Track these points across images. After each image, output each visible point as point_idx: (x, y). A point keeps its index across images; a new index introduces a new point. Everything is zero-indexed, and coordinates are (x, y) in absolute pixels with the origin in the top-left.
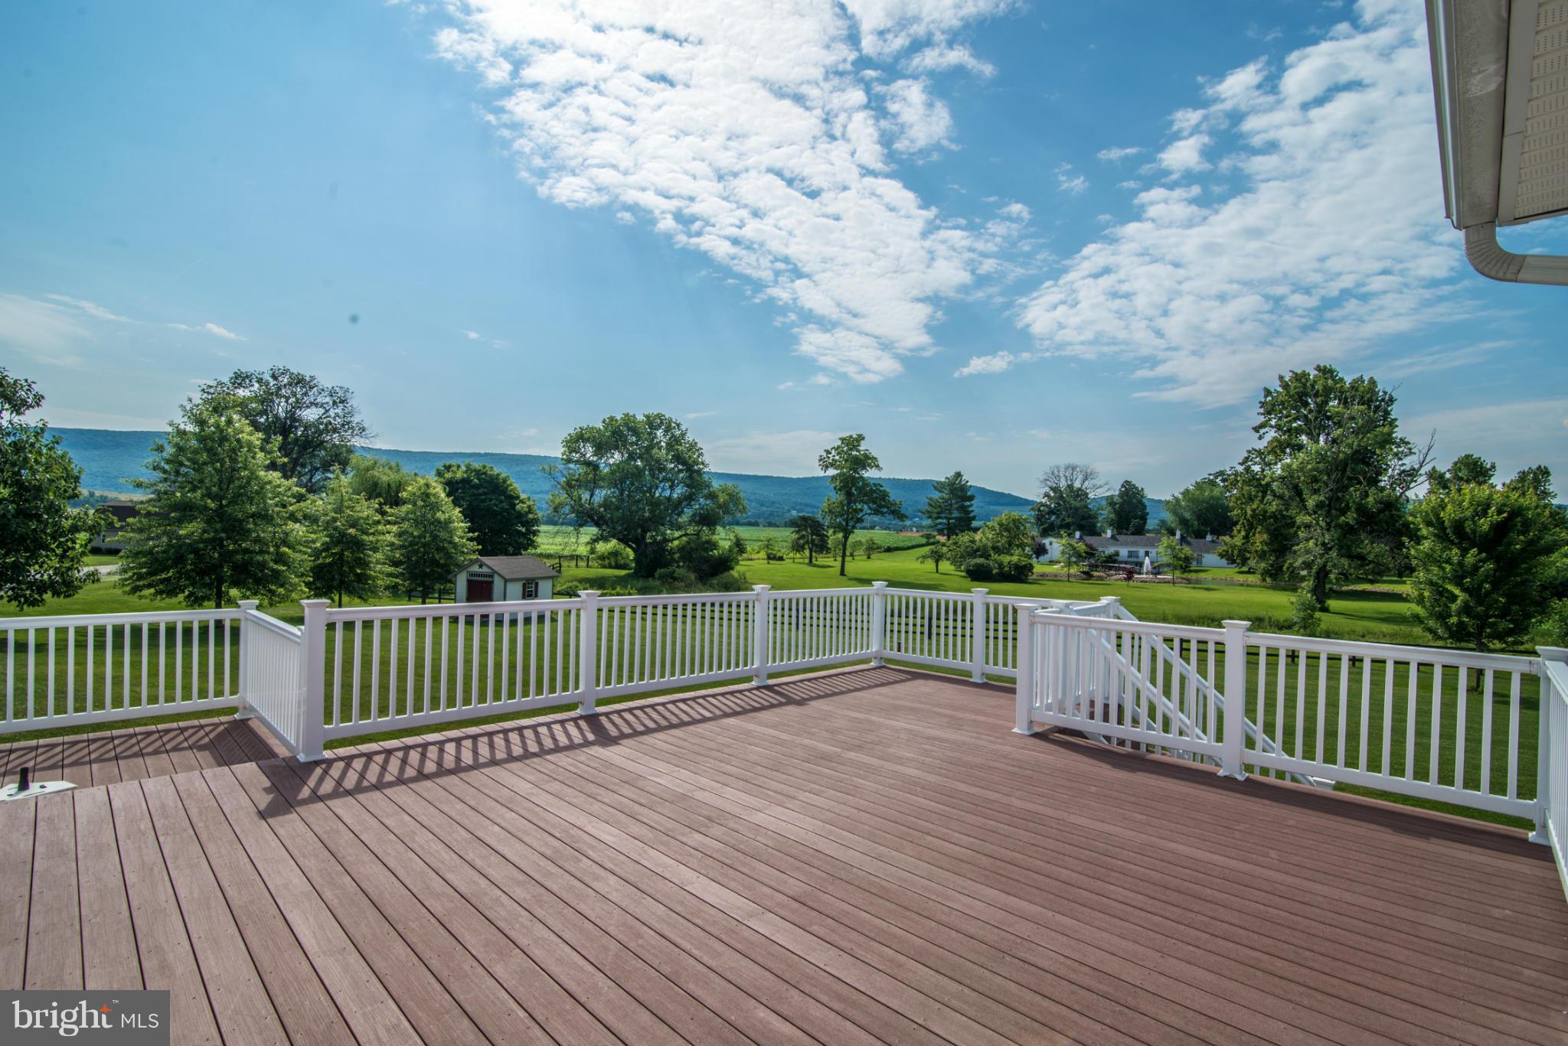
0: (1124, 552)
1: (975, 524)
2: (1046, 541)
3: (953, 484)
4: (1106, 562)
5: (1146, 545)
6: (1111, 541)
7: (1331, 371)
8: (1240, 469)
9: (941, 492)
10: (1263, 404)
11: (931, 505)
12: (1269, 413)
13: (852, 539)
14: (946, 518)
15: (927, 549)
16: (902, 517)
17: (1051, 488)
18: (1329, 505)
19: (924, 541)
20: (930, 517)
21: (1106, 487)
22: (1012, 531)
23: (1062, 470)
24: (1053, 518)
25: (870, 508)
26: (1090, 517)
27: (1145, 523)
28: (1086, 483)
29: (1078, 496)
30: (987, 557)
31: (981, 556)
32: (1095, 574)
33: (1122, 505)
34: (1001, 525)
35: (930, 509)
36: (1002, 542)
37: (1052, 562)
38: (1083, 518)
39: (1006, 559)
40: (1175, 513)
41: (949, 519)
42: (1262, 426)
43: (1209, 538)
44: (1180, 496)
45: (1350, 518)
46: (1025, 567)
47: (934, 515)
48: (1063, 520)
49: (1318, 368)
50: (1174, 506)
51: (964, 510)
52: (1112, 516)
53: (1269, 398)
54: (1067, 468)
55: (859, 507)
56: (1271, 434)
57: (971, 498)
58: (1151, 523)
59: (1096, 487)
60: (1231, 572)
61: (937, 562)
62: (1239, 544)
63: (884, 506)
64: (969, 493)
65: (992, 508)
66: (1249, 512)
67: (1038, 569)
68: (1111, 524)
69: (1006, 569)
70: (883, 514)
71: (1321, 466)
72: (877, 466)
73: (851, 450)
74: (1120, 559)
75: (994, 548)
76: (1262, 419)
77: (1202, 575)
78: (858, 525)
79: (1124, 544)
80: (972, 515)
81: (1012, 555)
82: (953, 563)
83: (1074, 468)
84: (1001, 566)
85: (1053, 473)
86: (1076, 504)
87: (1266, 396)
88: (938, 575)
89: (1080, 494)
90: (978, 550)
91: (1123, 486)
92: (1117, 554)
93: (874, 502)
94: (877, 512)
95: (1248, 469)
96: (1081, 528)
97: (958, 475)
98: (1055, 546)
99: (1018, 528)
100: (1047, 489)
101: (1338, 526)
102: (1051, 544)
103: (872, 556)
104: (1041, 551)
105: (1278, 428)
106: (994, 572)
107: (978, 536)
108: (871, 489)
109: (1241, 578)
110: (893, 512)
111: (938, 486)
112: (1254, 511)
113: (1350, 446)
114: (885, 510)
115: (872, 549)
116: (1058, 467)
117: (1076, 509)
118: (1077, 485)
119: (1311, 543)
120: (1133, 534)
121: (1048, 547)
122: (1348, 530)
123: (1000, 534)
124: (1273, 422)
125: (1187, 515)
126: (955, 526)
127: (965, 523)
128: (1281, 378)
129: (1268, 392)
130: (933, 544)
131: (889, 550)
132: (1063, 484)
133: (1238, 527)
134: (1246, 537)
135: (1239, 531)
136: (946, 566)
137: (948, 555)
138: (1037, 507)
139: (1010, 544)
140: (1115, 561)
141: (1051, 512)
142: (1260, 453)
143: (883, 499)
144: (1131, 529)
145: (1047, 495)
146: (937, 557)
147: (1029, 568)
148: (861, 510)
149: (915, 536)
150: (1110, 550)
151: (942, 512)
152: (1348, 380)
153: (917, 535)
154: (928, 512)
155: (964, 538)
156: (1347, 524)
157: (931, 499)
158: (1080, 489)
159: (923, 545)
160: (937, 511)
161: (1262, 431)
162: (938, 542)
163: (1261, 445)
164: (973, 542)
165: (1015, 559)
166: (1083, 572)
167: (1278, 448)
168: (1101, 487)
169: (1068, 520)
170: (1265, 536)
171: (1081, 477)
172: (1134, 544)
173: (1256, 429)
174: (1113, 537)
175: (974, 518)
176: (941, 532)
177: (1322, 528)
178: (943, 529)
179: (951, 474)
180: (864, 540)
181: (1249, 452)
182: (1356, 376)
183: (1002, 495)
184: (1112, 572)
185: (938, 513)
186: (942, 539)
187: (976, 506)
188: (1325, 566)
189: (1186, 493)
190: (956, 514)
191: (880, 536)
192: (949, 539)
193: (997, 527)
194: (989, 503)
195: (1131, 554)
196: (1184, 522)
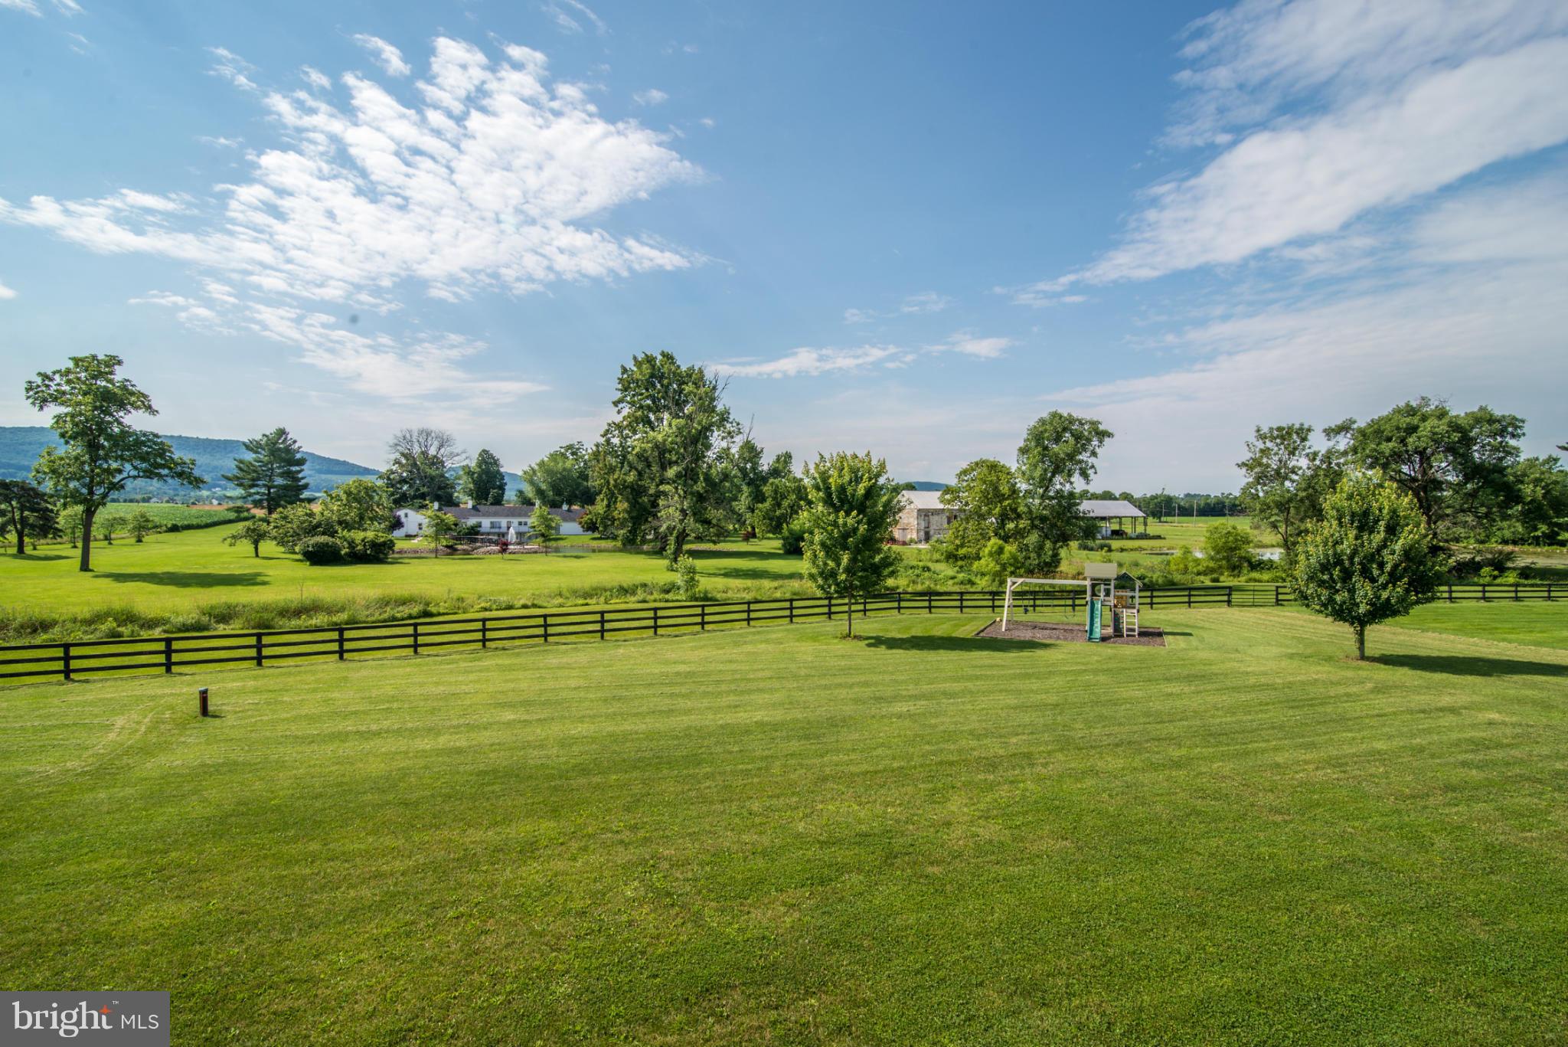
0: (486, 523)
1: (305, 494)
2: (401, 513)
3: (275, 444)
4: (469, 533)
5: (507, 516)
6: (473, 512)
7: (672, 358)
8: (602, 440)
9: (256, 452)
10: (621, 380)
11: (241, 469)
12: (626, 390)
13: (102, 515)
14: (264, 485)
15: (240, 526)
16: (197, 482)
17: (403, 454)
18: (685, 475)
19: (232, 515)
20: (240, 485)
21: (464, 456)
22: (361, 500)
23: (415, 434)
24: (405, 487)
25: (135, 468)
26: (446, 486)
27: (503, 494)
28: (442, 450)
29: (433, 464)
30: (333, 534)
31: (324, 533)
32: (459, 547)
33: (480, 476)
34: (349, 493)
35: (240, 474)
36: (352, 515)
37: (409, 537)
38: (440, 488)
39: (358, 536)
40: (532, 483)
41: (269, 488)
42: (620, 401)
43: (565, 507)
44: (536, 468)
45: (700, 486)
46: (384, 544)
47: (246, 482)
48: (418, 489)
49: (663, 354)
50: (530, 477)
51: (292, 476)
52: (471, 486)
53: (625, 376)
54: (421, 432)
55: (114, 465)
56: (627, 410)
57: (301, 462)
58: (510, 495)
59: (452, 455)
60: (587, 538)
61: (256, 543)
62: (601, 512)
63: (163, 466)
64: (298, 456)
65: (323, 476)
66: (612, 482)
67: (399, 545)
68: (470, 494)
69: (359, 548)
70: (160, 476)
71: (678, 440)
72: (149, 408)
73: (95, 377)
74: (482, 530)
75: (340, 523)
76: (619, 395)
77: (561, 543)
78: (114, 494)
79: (487, 515)
80: (302, 482)
81: (365, 530)
82: (282, 542)
83: (428, 434)
84: (352, 544)
85: (404, 438)
86: (432, 472)
87: (623, 374)
88: (258, 561)
89: (436, 462)
90: (319, 525)
91: (480, 455)
92: (479, 525)
93: (143, 459)
94: (149, 474)
95: (608, 441)
96: (438, 498)
97: (282, 432)
98: (414, 519)
99: (371, 498)
100: (398, 455)
101: (692, 494)
102: (406, 515)
103: (145, 539)
104: (397, 524)
105: (632, 404)
106: (343, 552)
107: (317, 508)
108: (137, 439)
109: (595, 544)
110: (180, 475)
111: (252, 447)
112: (615, 480)
113: (699, 423)
114: (165, 472)
115: (143, 528)
116: (410, 432)
117: (432, 478)
118: (432, 451)
119: (671, 510)
120: (492, 504)
121: (403, 519)
122: (701, 498)
123: (348, 505)
124: (628, 398)
125: (544, 487)
126: (279, 497)
127: (293, 492)
128: (635, 358)
129: (625, 370)
130: (246, 519)
131: (174, 529)
132: (416, 450)
133: (602, 496)
134: (608, 506)
135: (602, 500)
136: (268, 547)
137: (274, 533)
138: (387, 476)
139: (362, 518)
140: (478, 533)
141: (403, 481)
142: (619, 427)
143: (162, 455)
144: (490, 499)
145: (397, 462)
146: (257, 537)
147: (389, 545)
148: (120, 471)
149: (217, 509)
150: (472, 521)
151: (259, 479)
152: (684, 368)
153: (220, 508)
154: (238, 478)
155: (296, 512)
156: (698, 492)
157: (241, 462)
158: (435, 456)
159: (230, 522)
160: (247, 477)
161: (620, 406)
162: (254, 517)
163: (618, 419)
164: (311, 515)
165: (370, 535)
166: (447, 547)
167: (633, 423)
168: (458, 455)
169: (425, 490)
170: (626, 505)
171: (436, 444)
172: (495, 514)
173: (616, 404)
174: (474, 508)
175: (306, 487)
176: (257, 504)
177: (680, 496)
178: (261, 501)
179: (271, 430)
180: (129, 517)
181: (609, 425)
182: (690, 365)
183: (337, 462)
184: (478, 544)
185: (253, 480)
186: (260, 513)
187: (307, 473)
188: (684, 530)
189: (542, 464)
190: (279, 481)
191: (158, 510)
192: (270, 513)
193: (344, 497)
194: (320, 472)
195: (493, 526)
196: (540, 493)
